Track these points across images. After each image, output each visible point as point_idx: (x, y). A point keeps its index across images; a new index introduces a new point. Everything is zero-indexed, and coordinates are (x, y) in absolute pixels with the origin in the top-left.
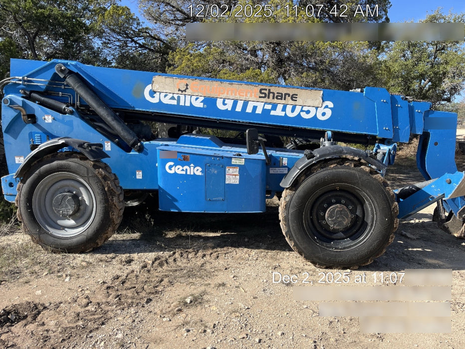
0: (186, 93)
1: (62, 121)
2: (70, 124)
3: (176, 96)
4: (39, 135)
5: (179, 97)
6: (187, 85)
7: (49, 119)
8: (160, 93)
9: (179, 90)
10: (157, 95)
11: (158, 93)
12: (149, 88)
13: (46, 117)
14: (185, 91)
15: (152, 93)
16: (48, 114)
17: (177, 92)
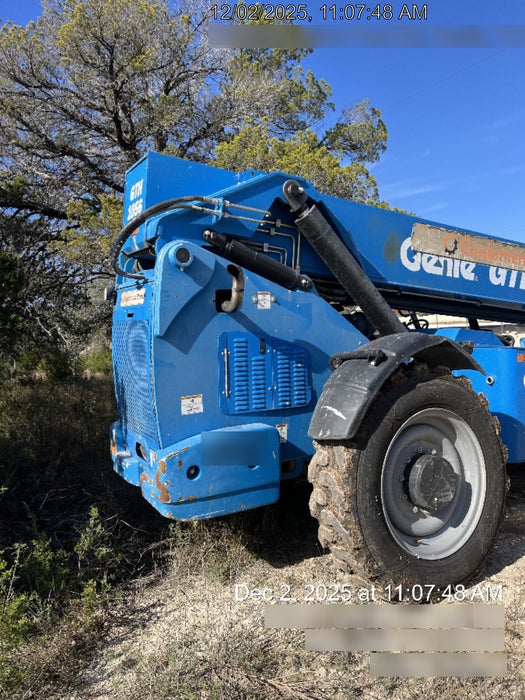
0: (455, 256)
1: (291, 307)
2: (305, 311)
3: (442, 260)
4: (243, 339)
5: (445, 262)
6: (456, 243)
7: (265, 301)
8: (422, 253)
9: (446, 250)
10: (417, 257)
11: (419, 254)
12: (407, 244)
13: (260, 297)
14: (453, 252)
15: (411, 254)
16: (264, 290)
17: (443, 253)
